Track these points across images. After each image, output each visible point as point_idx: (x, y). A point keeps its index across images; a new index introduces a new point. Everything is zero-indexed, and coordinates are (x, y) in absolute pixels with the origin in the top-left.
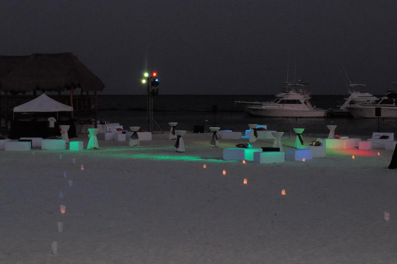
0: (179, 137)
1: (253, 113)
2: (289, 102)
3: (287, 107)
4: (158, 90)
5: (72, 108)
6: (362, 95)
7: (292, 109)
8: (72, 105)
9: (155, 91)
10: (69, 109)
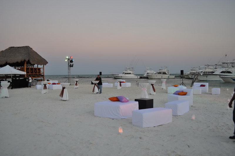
0: (64, 88)
1: (116, 77)
2: (127, 74)
3: (127, 75)
4: (73, 64)
5: (26, 73)
6: (150, 71)
7: (128, 76)
8: (26, 71)
9: (72, 65)
10: (24, 73)
